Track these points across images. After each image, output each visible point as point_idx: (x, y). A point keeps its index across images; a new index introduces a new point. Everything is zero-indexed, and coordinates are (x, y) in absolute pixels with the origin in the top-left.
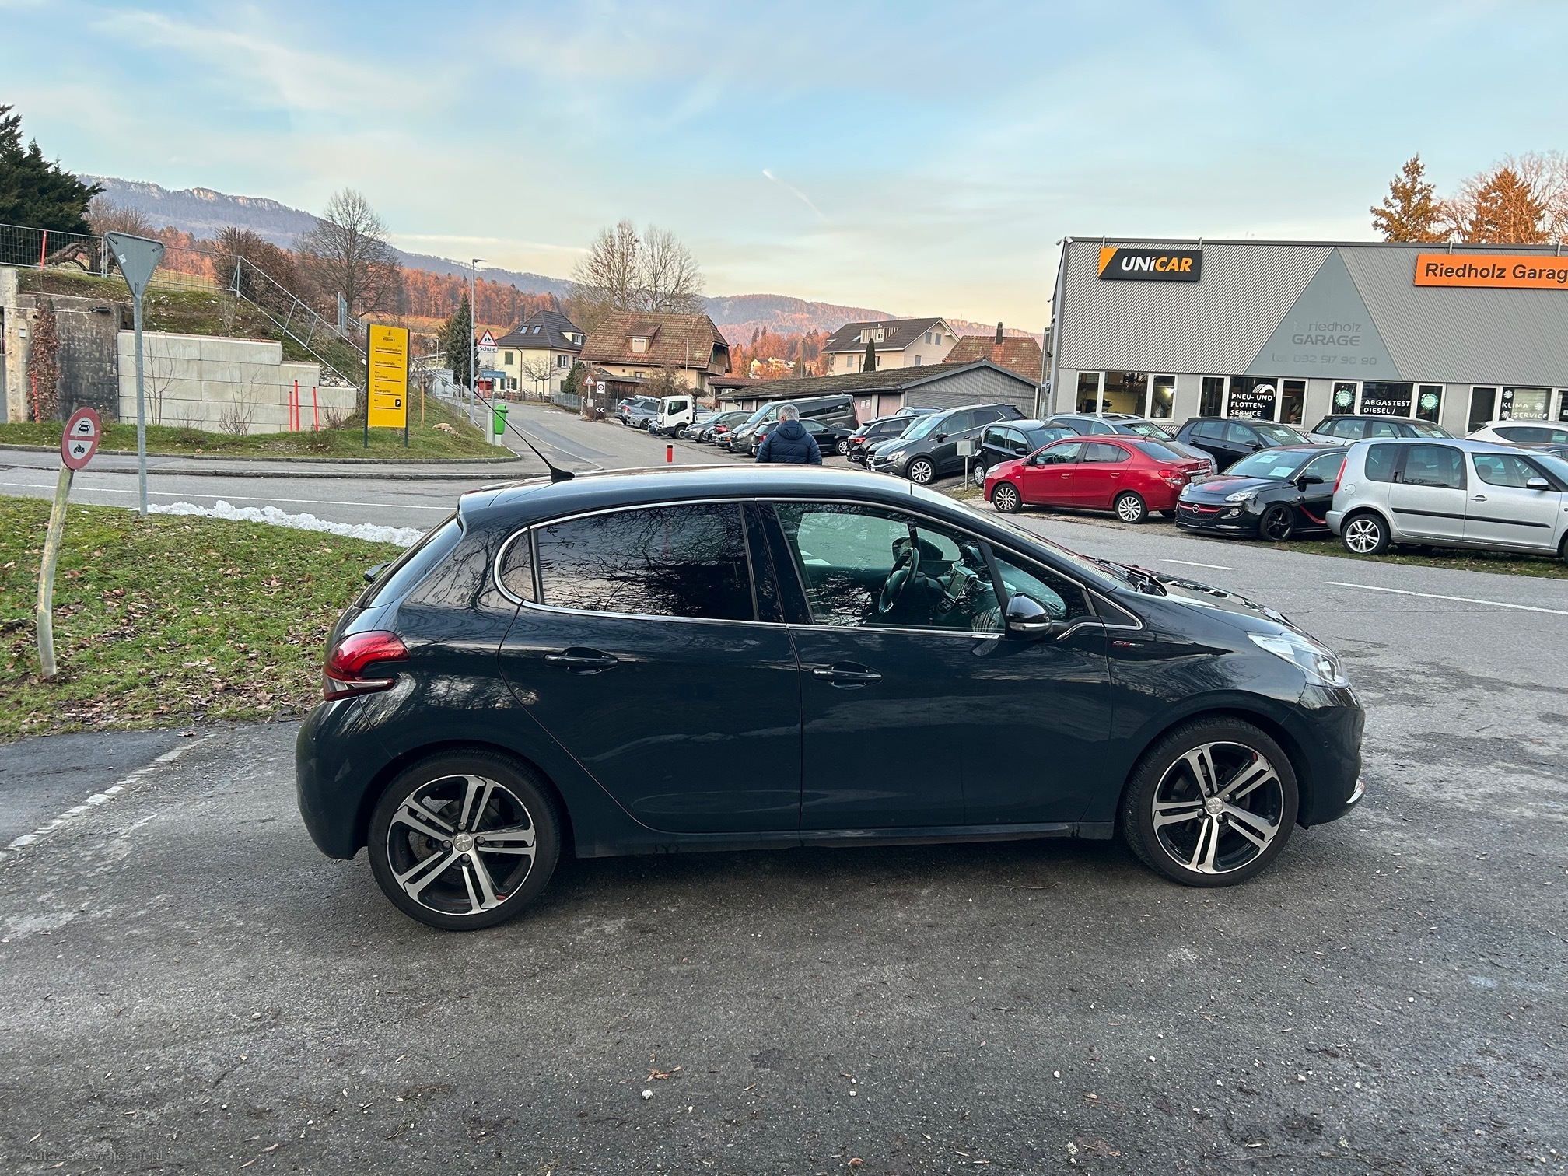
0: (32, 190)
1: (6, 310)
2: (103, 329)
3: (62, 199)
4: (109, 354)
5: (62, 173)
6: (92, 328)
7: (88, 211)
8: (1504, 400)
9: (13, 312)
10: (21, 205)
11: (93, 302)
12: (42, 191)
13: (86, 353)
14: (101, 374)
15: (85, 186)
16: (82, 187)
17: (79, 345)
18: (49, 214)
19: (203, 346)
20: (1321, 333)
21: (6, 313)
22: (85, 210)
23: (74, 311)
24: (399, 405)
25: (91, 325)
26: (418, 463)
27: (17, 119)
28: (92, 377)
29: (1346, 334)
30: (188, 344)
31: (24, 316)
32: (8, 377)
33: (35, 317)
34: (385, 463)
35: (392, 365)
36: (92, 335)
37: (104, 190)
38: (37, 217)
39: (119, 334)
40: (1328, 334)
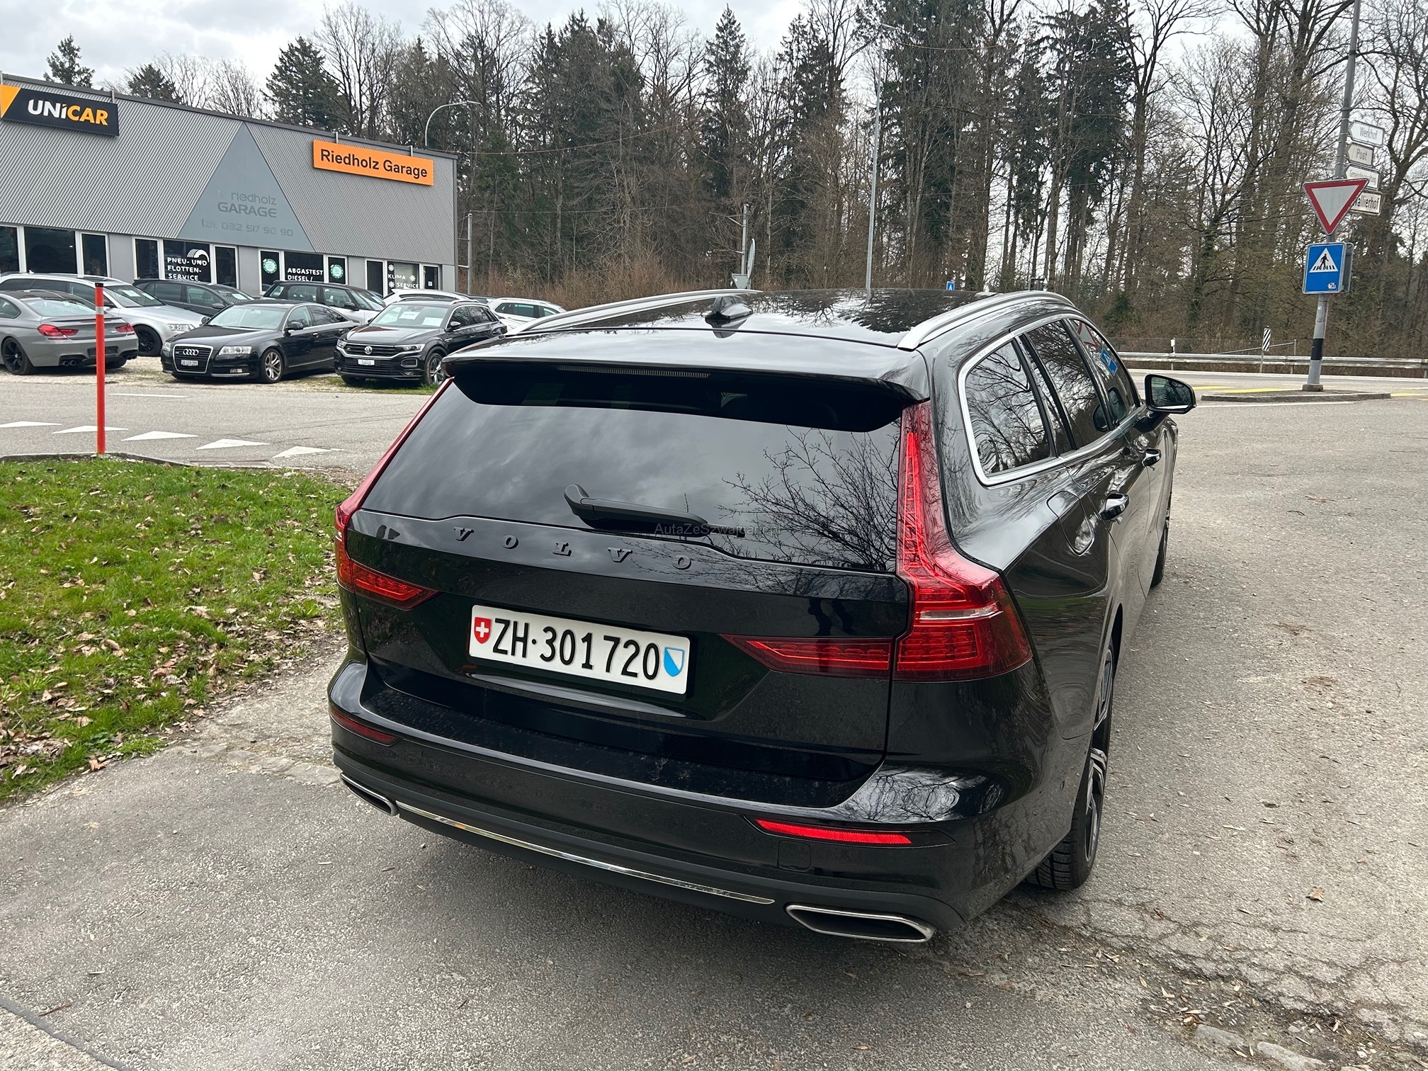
8: (389, 272)
20: (244, 203)
29: (264, 206)
40: (249, 205)
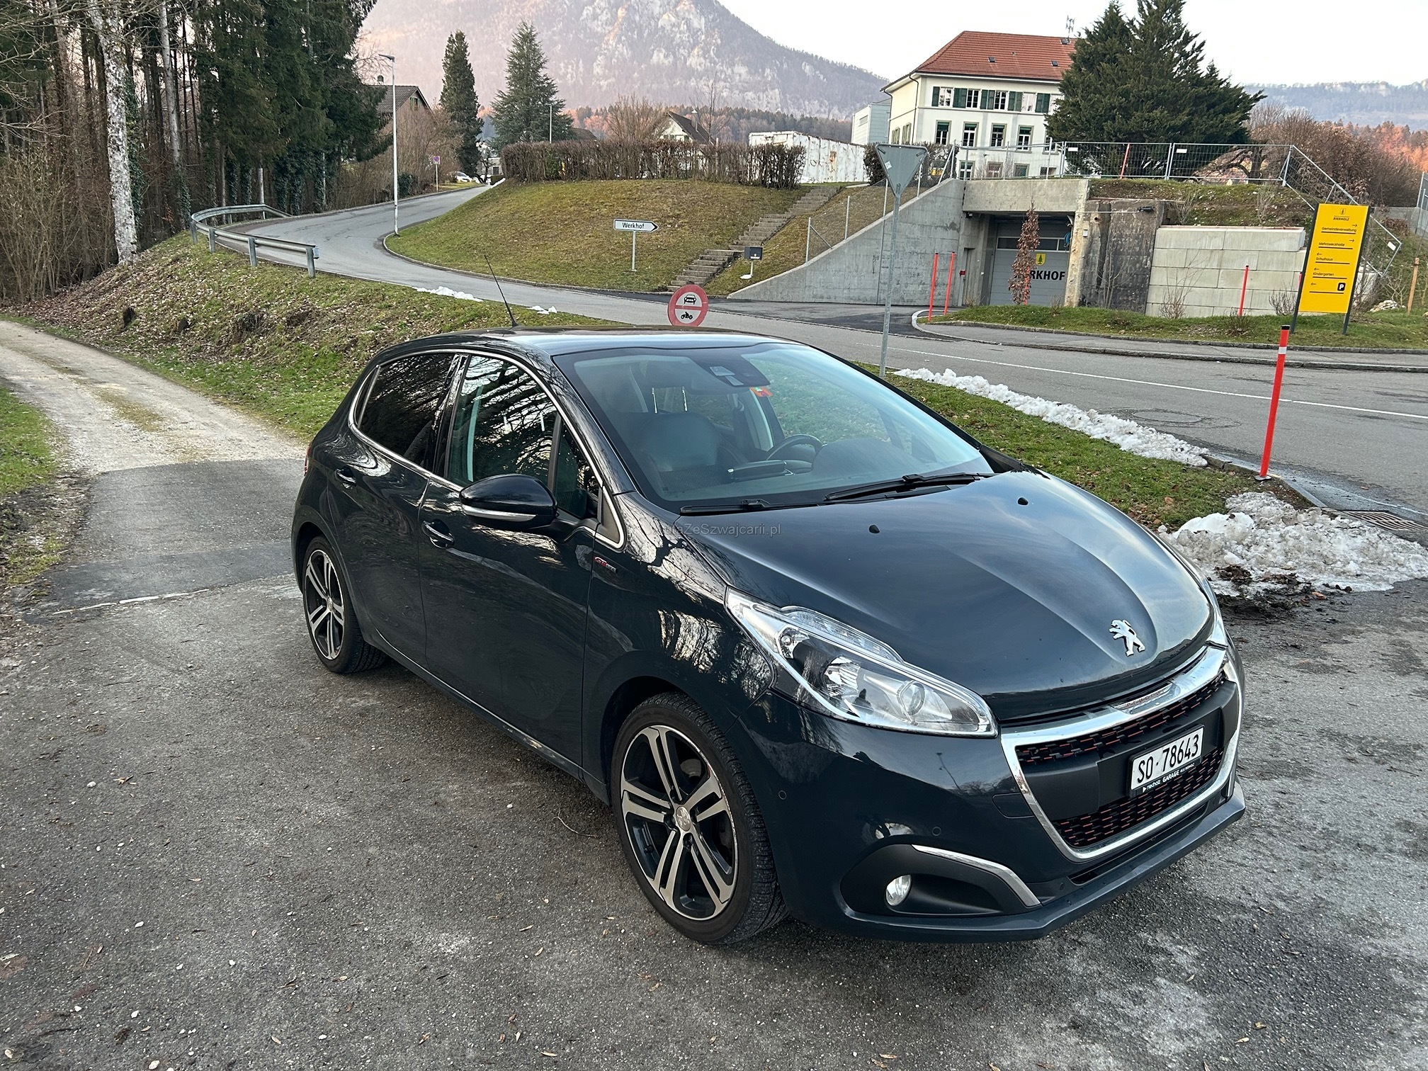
0: (1201, 107)
1: (1077, 214)
2: (1146, 226)
3: (1226, 111)
4: (1146, 247)
5: (1231, 87)
6: (1138, 226)
7: (1249, 118)
9: (1081, 216)
10: (1190, 120)
11: (1142, 203)
12: (1210, 107)
13: (1129, 248)
14: (1138, 265)
15: (1249, 96)
16: (1246, 96)
17: (1125, 241)
18: (1212, 126)
19: (1227, 235)
21: (1076, 217)
22: (1246, 117)
23: (1126, 211)
24: (1343, 289)
25: (1137, 223)
26: (1344, 351)
27: (1202, 44)
28: (1131, 270)
30: (1215, 235)
31: (1088, 219)
32: (1070, 270)
33: (1096, 219)
34: (1302, 349)
35: (1341, 247)
36: (1136, 232)
37: (1265, 97)
38: (1200, 130)
39: (1159, 231)
